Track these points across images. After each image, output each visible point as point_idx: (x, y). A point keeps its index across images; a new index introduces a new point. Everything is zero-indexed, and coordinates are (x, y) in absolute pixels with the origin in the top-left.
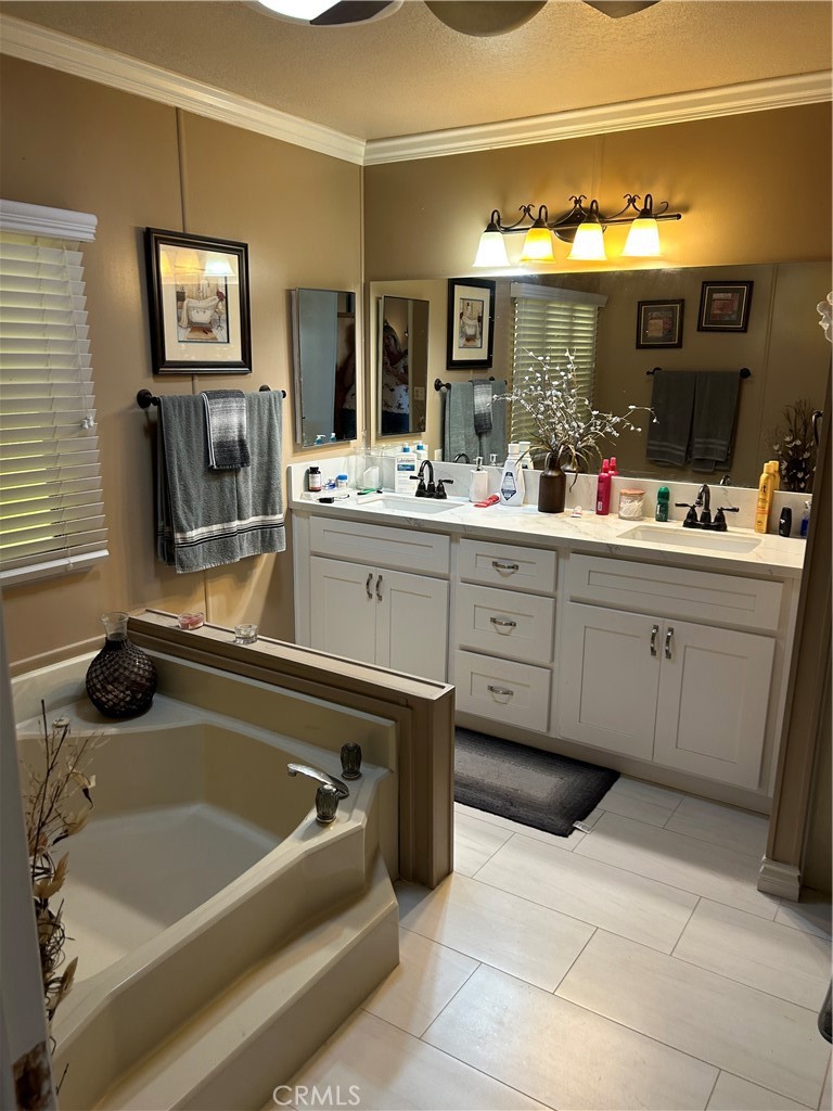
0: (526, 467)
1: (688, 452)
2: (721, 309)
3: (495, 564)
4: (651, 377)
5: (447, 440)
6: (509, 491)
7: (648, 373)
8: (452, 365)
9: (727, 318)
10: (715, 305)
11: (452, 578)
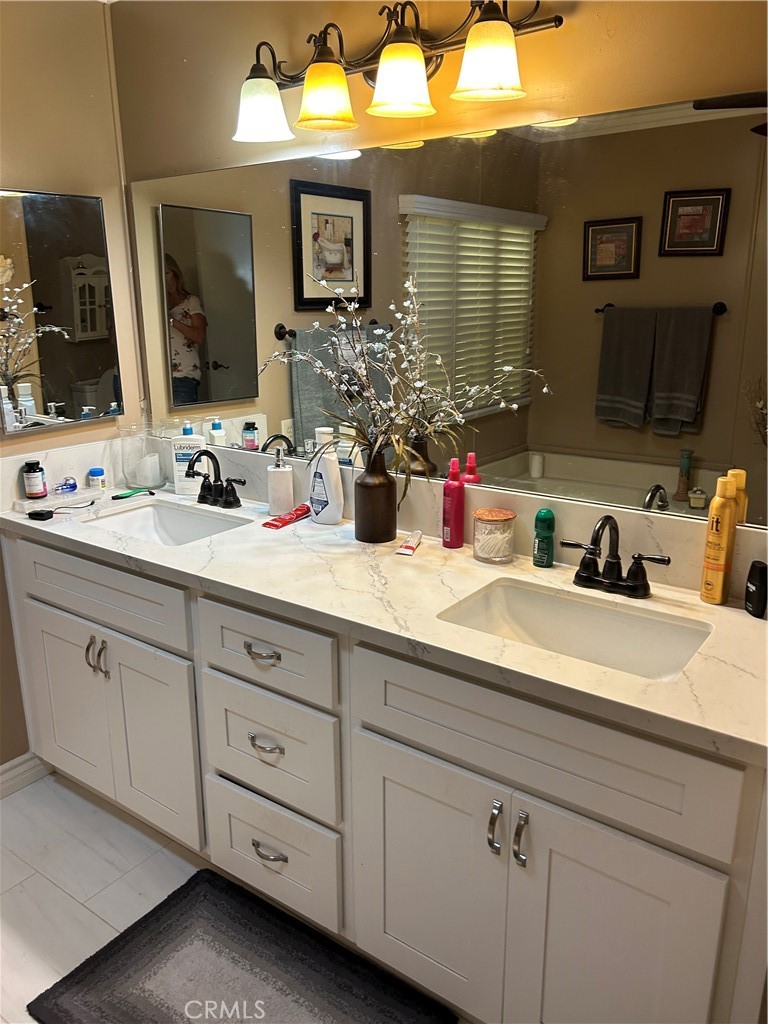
0: (350, 463)
1: (647, 410)
2: (688, 227)
3: (248, 647)
4: (601, 315)
5: (296, 407)
6: (319, 502)
7: (597, 311)
8: (303, 304)
9: (697, 239)
10: (681, 222)
11: (195, 659)
